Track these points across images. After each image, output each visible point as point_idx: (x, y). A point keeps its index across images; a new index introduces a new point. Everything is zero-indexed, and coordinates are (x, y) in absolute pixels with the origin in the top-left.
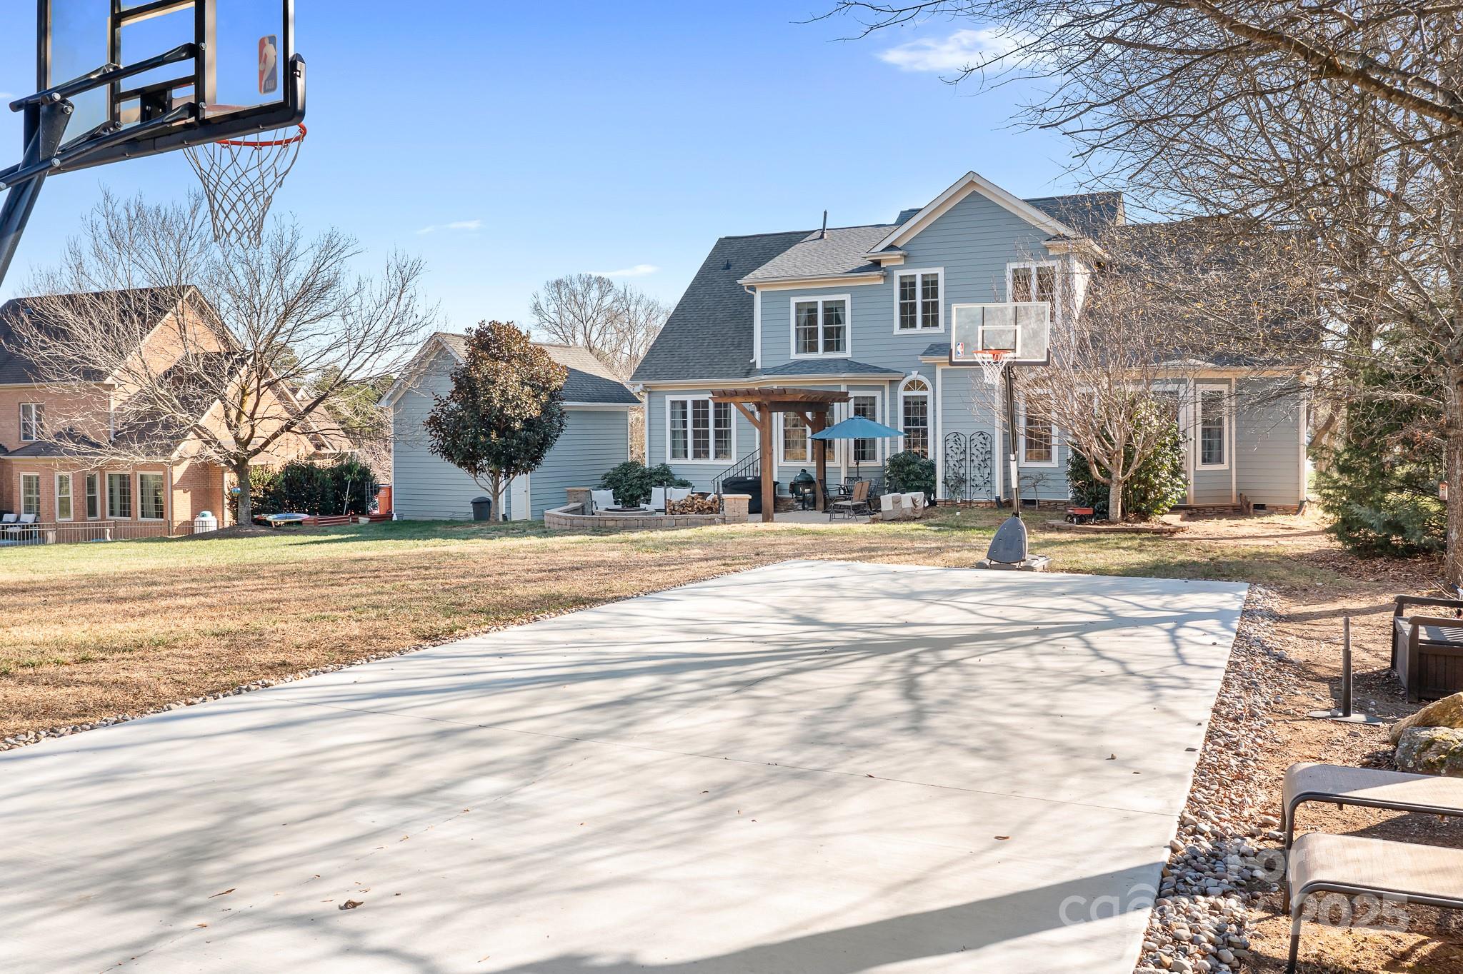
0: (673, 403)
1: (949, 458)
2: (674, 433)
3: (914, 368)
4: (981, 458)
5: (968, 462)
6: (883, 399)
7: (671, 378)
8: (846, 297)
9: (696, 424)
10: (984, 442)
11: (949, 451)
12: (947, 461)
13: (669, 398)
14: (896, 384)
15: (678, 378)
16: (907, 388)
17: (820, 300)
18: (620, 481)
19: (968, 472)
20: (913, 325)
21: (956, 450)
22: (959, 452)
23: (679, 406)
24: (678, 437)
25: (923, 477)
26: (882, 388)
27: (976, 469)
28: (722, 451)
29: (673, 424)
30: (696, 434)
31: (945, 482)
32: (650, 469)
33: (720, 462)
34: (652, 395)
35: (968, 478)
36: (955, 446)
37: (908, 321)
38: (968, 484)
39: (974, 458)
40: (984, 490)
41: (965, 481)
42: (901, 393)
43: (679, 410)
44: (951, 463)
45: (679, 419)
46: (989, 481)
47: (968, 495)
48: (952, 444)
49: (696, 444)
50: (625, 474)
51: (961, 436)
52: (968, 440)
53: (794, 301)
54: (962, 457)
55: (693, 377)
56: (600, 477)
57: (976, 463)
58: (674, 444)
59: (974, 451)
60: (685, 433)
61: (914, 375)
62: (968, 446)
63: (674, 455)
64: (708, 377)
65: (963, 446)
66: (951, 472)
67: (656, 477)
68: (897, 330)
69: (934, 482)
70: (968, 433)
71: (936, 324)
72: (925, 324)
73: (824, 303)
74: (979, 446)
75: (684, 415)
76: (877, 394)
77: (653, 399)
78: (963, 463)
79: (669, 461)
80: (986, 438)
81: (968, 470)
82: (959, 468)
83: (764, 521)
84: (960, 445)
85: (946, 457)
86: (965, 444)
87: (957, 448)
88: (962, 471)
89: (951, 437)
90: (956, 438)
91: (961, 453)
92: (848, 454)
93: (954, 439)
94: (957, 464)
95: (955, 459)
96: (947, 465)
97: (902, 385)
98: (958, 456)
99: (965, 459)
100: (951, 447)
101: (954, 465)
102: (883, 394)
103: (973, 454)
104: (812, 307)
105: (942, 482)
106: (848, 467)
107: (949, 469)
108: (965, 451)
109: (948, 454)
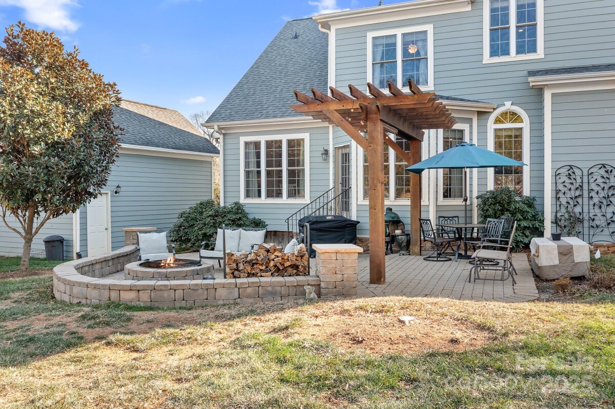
0: (247, 144)
1: (561, 195)
2: (248, 173)
3: (508, 98)
4: (602, 194)
5: (586, 200)
6: (471, 133)
7: (245, 119)
8: (429, 28)
9: (269, 164)
10: (606, 175)
11: (560, 187)
12: (558, 199)
13: (243, 139)
14: (485, 117)
15: (252, 119)
16: (498, 121)
17: (399, 32)
18: (195, 219)
19: (586, 210)
20: (506, 52)
21: (569, 186)
22: (573, 188)
23: (252, 146)
24: (252, 176)
25: (529, 216)
26: (469, 121)
27: (597, 207)
28: (296, 190)
29: (247, 164)
30: (269, 174)
32: (225, 207)
33: (292, 201)
34: (227, 137)
35: (586, 218)
36: (568, 181)
37: (499, 48)
38: (586, 224)
39: (593, 194)
40: (606, 231)
41: (582, 221)
42: (491, 126)
43: (252, 151)
44: (563, 201)
45: (253, 160)
46: (613, 222)
47: (586, 237)
48: (564, 178)
49: (269, 184)
50: (201, 213)
51: (576, 170)
52: (585, 173)
53: (370, 35)
54: (578, 193)
55: (266, 117)
56: (177, 216)
57: (596, 200)
58: (248, 184)
59: (593, 186)
60: (259, 173)
61: (508, 106)
62: (585, 180)
63: (248, 195)
64: (282, 117)
65: (579, 180)
66: (563, 210)
67: (229, 216)
68: (487, 59)
69: (542, 221)
70: (585, 166)
71: (533, 49)
72: (520, 50)
73: (404, 35)
74: (600, 180)
75: (258, 155)
77: (228, 141)
78: (580, 200)
79: (243, 200)
80: (609, 171)
82: (575, 206)
83: (372, 281)
84: (575, 180)
85: (557, 193)
86: (582, 178)
87: (572, 184)
88: (578, 210)
89: (564, 171)
90: (570, 172)
91: (577, 189)
92: (437, 192)
93: (567, 173)
94: (571, 202)
95: (568, 195)
96: (558, 203)
97: (492, 117)
98: (572, 192)
99: (581, 196)
100: (564, 182)
101: (568, 203)
102: (471, 127)
103: (592, 190)
104: (390, 41)
105: (552, 222)
106: (436, 205)
107: (562, 206)
108: (581, 187)
109: (559, 190)
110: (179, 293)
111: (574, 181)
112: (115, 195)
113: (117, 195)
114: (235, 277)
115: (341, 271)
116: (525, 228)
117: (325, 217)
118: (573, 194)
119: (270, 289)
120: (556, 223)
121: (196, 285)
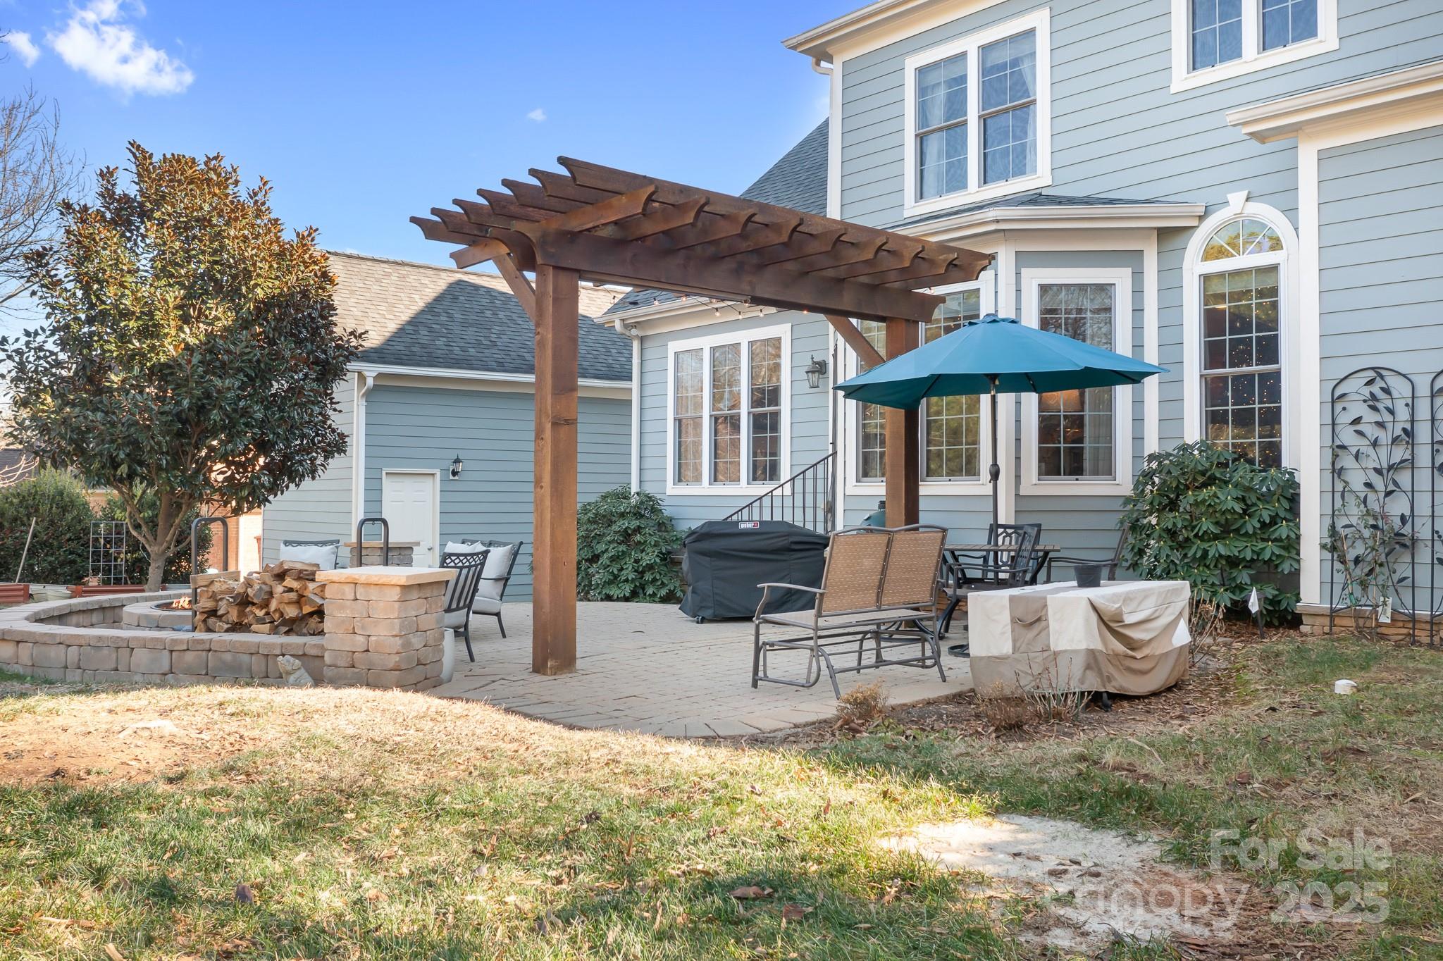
1: (1347, 461)
3: (1236, 183)
5: (1423, 477)
6: (1138, 292)
8: (1039, 20)
9: (717, 402)
11: (1347, 436)
12: (1337, 472)
14: (1176, 242)
16: (1214, 252)
19: (1423, 507)
20: (1231, 49)
21: (1371, 432)
22: (1385, 438)
24: (685, 432)
25: (1252, 525)
26: (1134, 259)
28: (766, 464)
30: (717, 424)
31: (1334, 545)
33: (759, 488)
34: (644, 345)
35: (1424, 533)
36: (1371, 417)
37: (1213, 43)
38: (1424, 555)
41: (1411, 545)
42: (1195, 268)
44: (1356, 480)
47: (1423, 597)
48: (1360, 409)
51: (1394, 382)
52: (1424, 390)
53: (912, 64)
54: (1399, 454)
60: (698, 422)
61: (1237, 205)
62: (1423, 411)
63: (680, 475)
65: (1403, 414)
66: (1354, 509)
68: (1182, 78)
69: (1292, 545)
70: (1423, 367)
71: (1306, 26)
72: (1272, 37)
73: (984, 49)
76: (1120, 278)
77: (649, 354)
78: (1404, 478)
79: (669, 488)
81: (1422, 504)
82: (1388, 494)
84: (1392, 412)
85: (1335, 456)
86: (1412, 407)
87: (1381, 425)
88: (1398, 506)
89: (1355, 386)
90: (1375, 389)
91: (1395, 440)
92: (1018, 459)
93: (1366, 391)
94: (1378, 482)
95: (1372, 464)
96: (1339, 486)
97: (1196, 244)
98: (1383, 452)
99: (1410, 464)
100: (1357, 421)
101: (1368, 485)
102: (1138, 275)
104: (955, 72)
105: (1323, 547)
106: (1017, 495)
107: (1350, 498)
108: (1409, 434)
109: (1343, 447)
111: (1387, 417)
112: (451, 477)
113: (456, 478)
116: (1233, 562)
117: (737, 523)
118: (1383, 457)
120: (1333, 549)
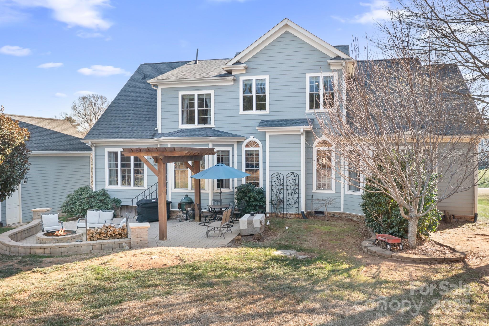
0: (110, 153)
1: (273, 188)
2: (110, 171)
3: (252, 134)
4: (292, 188)
5: (285, 191)
6: (233, 152)
7: (108, 138)
8: (212, 92)
9: (123, 165)
10: (294, 178)
11: (273, 184)
12: (272, 190)
13: (107, 150)
14: (241, 143)
15: (112, 138)
16: (247, 146)
17: (196, 93)
18: (77, 199)
19: (285, 196)
20: (251, 108)
21: (277, 183)
22: (279, 184)
23: (113, 154)
24: (112, 173)
25: (258, 199)
26: (232, 146)
27: (290, 195)
28: (138, 181)
29: (110, 165)
30: (123, 171)
31: (271, 202)
32: (95, 192)
33: (137, 188)
34: (97, 148)
35: (285, 200)
36: (277, 181)
37: (247, 106)
38: (285, 203)
39: (288, 188)
40: (294, 207)
41: (283, 202)
42: (244, 149)
43: (113, 157)
44: (275, 191)
45: (113, 163)
46: (297, 202)
47: (285, 210)
48: (275, 179)
49: (123, 177)
50: (81, 195)
51: (280, 175)
52: (285, 177)
53: (181, 93)
54: (281, 187)
55: (121, 138)
56: (65, 196)
57: (290, 191)
58: (110, 176)
59: (288, 184)
60: (117, 170)
61: (252, 138)
62: (285, 181)
63: (110, 183)
64: (130, 138)
65: (282, 181)
66: (275, 196)
67: (98, 197)
68: (241, 112)
69: (265, 202)
70: (285, 173)
71: (264, 108)
72: (258, 108)
73: (199, 95)
74: (292, 181)
75: (116, 160)
76: (230, 149)
77: (98, 151)
78: (282, 191)
79: (107, 187)
80: (296, 176)
81: (285, 195)
82: (280, 194)
83: (160, 239)
84: (280, 180)
85: (272, 187)
86: (283, 179)
87: (279, 182)
88: (281, 196)
89: (275, 175)
90: (278, 176)
91: (281, 185)
92: (213, 185)
93: (276, 177)
94: (278, 192)
95: (277, 189)
96: (272, 192)
97: (244, 144)
98: (279, 186)
99: (283, 189)
100: (275, 181)
101: (277, 192)
102: (233, 149)
103: (288, 186)
104: (191, 98)
105: (270, 202)
106: (213, 193)
107: (274, 194)
108: (283, 184)
109: (273, 186)
110: (64, 249)
111: (280, 181)
112: (24, 183)
113: (25, 183)
114: (91, 240)
115: (140, 236)
116: (256, 205)
117: (151, 200)
118: (279, 187)
119: (107, 245)
120: (271, 203)
121: (72, 245)
